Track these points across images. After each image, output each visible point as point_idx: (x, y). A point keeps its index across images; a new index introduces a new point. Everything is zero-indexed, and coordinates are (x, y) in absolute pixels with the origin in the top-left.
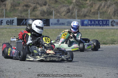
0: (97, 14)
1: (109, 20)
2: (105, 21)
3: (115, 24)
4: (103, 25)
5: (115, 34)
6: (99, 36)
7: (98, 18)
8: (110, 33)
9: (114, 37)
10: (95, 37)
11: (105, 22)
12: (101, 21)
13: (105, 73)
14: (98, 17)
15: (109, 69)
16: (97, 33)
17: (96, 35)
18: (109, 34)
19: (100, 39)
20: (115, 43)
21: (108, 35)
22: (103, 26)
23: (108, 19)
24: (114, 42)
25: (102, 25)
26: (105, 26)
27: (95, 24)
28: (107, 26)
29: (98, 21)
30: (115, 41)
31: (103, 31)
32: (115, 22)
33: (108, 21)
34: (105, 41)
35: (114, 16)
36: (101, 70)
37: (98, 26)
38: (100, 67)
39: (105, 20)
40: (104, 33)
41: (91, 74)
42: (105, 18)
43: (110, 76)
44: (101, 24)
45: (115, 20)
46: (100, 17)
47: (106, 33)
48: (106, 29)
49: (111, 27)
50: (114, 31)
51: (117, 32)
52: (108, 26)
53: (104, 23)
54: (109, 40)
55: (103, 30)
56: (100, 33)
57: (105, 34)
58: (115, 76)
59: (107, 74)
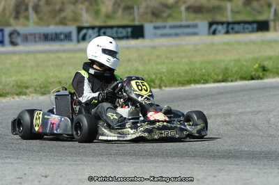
1: (2, 30)
3: (19, 40)
5: (25, 66)
9: (22, 75)
13: (12, 177)
15: (19, 163)
20: (27, 91)
23: (1, 28)
24: (25, 90)
30: (27, 87)
32: (19, 34)
35: (17, 17)
45: (19, 29)
49: (10, 48)
50: (20, 59)
51: (28, 62)
54: (11, 85)
58: (39, 182)
59: (19, 178)
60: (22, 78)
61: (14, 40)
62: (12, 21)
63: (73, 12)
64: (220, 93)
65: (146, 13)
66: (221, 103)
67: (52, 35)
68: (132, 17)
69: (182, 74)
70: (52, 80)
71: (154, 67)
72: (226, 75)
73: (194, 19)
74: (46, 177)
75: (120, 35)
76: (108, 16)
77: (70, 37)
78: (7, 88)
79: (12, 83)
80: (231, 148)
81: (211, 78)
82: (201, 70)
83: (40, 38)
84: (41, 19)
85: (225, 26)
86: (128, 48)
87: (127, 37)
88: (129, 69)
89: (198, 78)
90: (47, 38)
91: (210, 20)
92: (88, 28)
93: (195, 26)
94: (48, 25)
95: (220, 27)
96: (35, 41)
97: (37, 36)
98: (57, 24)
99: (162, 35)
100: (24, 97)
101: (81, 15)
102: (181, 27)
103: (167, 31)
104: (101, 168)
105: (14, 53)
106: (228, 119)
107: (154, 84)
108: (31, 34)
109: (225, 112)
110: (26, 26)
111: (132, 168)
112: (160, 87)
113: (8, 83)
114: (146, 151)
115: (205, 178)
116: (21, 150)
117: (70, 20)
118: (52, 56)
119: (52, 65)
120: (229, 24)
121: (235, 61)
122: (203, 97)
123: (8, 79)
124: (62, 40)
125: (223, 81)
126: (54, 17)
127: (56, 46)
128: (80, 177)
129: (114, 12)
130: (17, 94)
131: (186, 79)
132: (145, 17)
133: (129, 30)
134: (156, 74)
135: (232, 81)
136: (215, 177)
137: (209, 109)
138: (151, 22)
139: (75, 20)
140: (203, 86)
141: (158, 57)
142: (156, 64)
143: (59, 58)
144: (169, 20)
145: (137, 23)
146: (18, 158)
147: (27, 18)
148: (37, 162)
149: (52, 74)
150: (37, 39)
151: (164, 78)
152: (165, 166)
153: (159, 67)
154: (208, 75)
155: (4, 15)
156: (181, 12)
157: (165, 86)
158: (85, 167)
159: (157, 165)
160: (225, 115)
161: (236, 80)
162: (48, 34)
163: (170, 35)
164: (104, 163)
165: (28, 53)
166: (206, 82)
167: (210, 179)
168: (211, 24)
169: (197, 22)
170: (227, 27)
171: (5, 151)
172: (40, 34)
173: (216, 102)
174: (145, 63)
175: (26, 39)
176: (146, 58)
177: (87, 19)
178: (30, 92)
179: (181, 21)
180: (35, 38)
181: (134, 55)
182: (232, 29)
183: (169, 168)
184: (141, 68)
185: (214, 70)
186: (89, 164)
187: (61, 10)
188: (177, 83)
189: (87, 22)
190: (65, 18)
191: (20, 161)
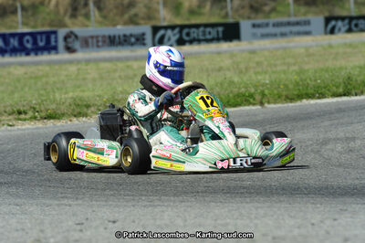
0: (14, 12)
1: (55, 33)
2: (44, 37)
3: (77, 45)
4: (37, 50)
5: (84, 79)
6: (27, 89)
7: (16, 28)
8: (67, 76)
9: (83, 91)
10: (16, 95)
11: (41, 41)
12: (28, 37)
13: (70, 223)
14: (18, 23)
15: (80, 205)
16: (19, 80)
17: (16, 87)
18: (63, 81)
19: (34, 102)
20: (89, 111)
21: (58, 86)
22: (36, 54)
23: (54, 29)
24: (85, 110)
25: (32, 50)
26: (46, 53)
27: (8, 48)
28: (49, 53)
29: (17, 38)
30: (88, 106)
31: (41, 73)
32: (76, 37)
33: (53, 37)
34: (54, 106)
35: (74, 16)
36: (54, 212)
37: (18, 54)
38: (47, 202)
39: (41, 33)
40: (44, 80)
41: (23, 230)
42: (43, 25)
43: (88, 233)
44: (29, 46)
45: (76, 30)
46: (25, 24)
47: (52, 80)
48: (50, 63)
49: (67, 56)
50: (79, 69)
51: (88, 73)
52: (53, 52)
53: (41, 44)
54: (67, 104)
55: (40, 68)
56: (31, 78)
57: (47, 83)
58: (106, 228)
59: (79, 224)
60: (81, 94)
61: (70, 45)
62: (67, 20)
63: (146, 6)
64: (340, 110)
65: (243, 7)
66: (342, 124)
67: (119, 37)
68: (223, 12)
69: (291, 86)
70: (121, 96)
71: (254, 77)
72: (349, 87)
73: (305, 14)
74: (114, 222)
75: (208, 37)
76: (192, 12)
77: (144, 39)
78: (62, 107)
79: (69, 101)
80: (357, 182)
81: (329, 90)
82: (316, 80)
83: (104, 42)
84: (105, 17)
85: (347, 21)
86: (219, 53)
87: (217, 39)
88: (219, 80)
89: (312, 91)
90: (113, 41)
91: (327, 14)
92: (166, 28)
93: (307, 23)
94: (115, 25)
95: (340, 23)
96: (98, 46)
97: (100, 39)
98: (126, 23)
99: (264, 36)
100: (84, 119)
101: (158, 11)
102: (289, 24)
103: (271, 30)
104: (185, 210)
105: (71, 62)
106: (352, 144)
107: (254, 99)
108: (92, 37)
109: (347, 135)
110: (87, 26)
111: (226, 210)
112: (262, 104)
113: (63, 100)
114: (244, 188)
115: (322, 222)
116: (81, 187)
117: (143, 19)
118: (120, 65)
119: (120, 77)
120: (351, 19)
121: (360, 67)
122: (318, 116)
123: (63, 96)
124: (132, 44)
125: (345, 95)
126: (122, 14)
127: (124, 52)
128: (158, 223)
129: (200, 6)
130: (75, 116)
131: (296, 93)
132: (241, 12)
133: (220, 29)
134: (256, 87)
135: (356, 95)
136: (335, 220)
137: (326, 132)
138: (249, 18)
139: (149, 18)
140: (319, 101)
141: (258, 64)
142: (256, 73)
143: (128, 67)
144: (273, 15)
145: (230, 20)
146: (77, 199)
147: (87, 16)
148: (102, 203)
149: (120, 89)
150: (100, 44)
151: (266, 92)
152: (269, 207)
153: (259, 78)
154: (325, 88)
155: (57, 12)
156: (289, 4)
157: (269, 103)
158: (165, 209)
159: (259, 205)
160: (347, 139)
161: (362, 93)
162: (114, 37)
163: (275, 35)
164: (189, 204)
165: (88, 61)
166: (322, 96)
167: (328, 222)
168: (328, 20)
169: (310, 17)
170: (350, 23)
171: (60, 190)
172: (104, 37)
173: (336, 121)
174: (241, 72)
175: (86, 43)
176: (242, 66)
177: (165, 16)
178: (92, 112)
179: (289, 16)
180: (98, 41)
181: (227, 62)
182: (356, 25)
183: (275, 209)
184: (236, 79)
185: (332, 80)
186: (170, 206)
187: (131, 5)
188: (284, 97)
189: (164, 19)
190: (136, 15)
191: (80, 202)
